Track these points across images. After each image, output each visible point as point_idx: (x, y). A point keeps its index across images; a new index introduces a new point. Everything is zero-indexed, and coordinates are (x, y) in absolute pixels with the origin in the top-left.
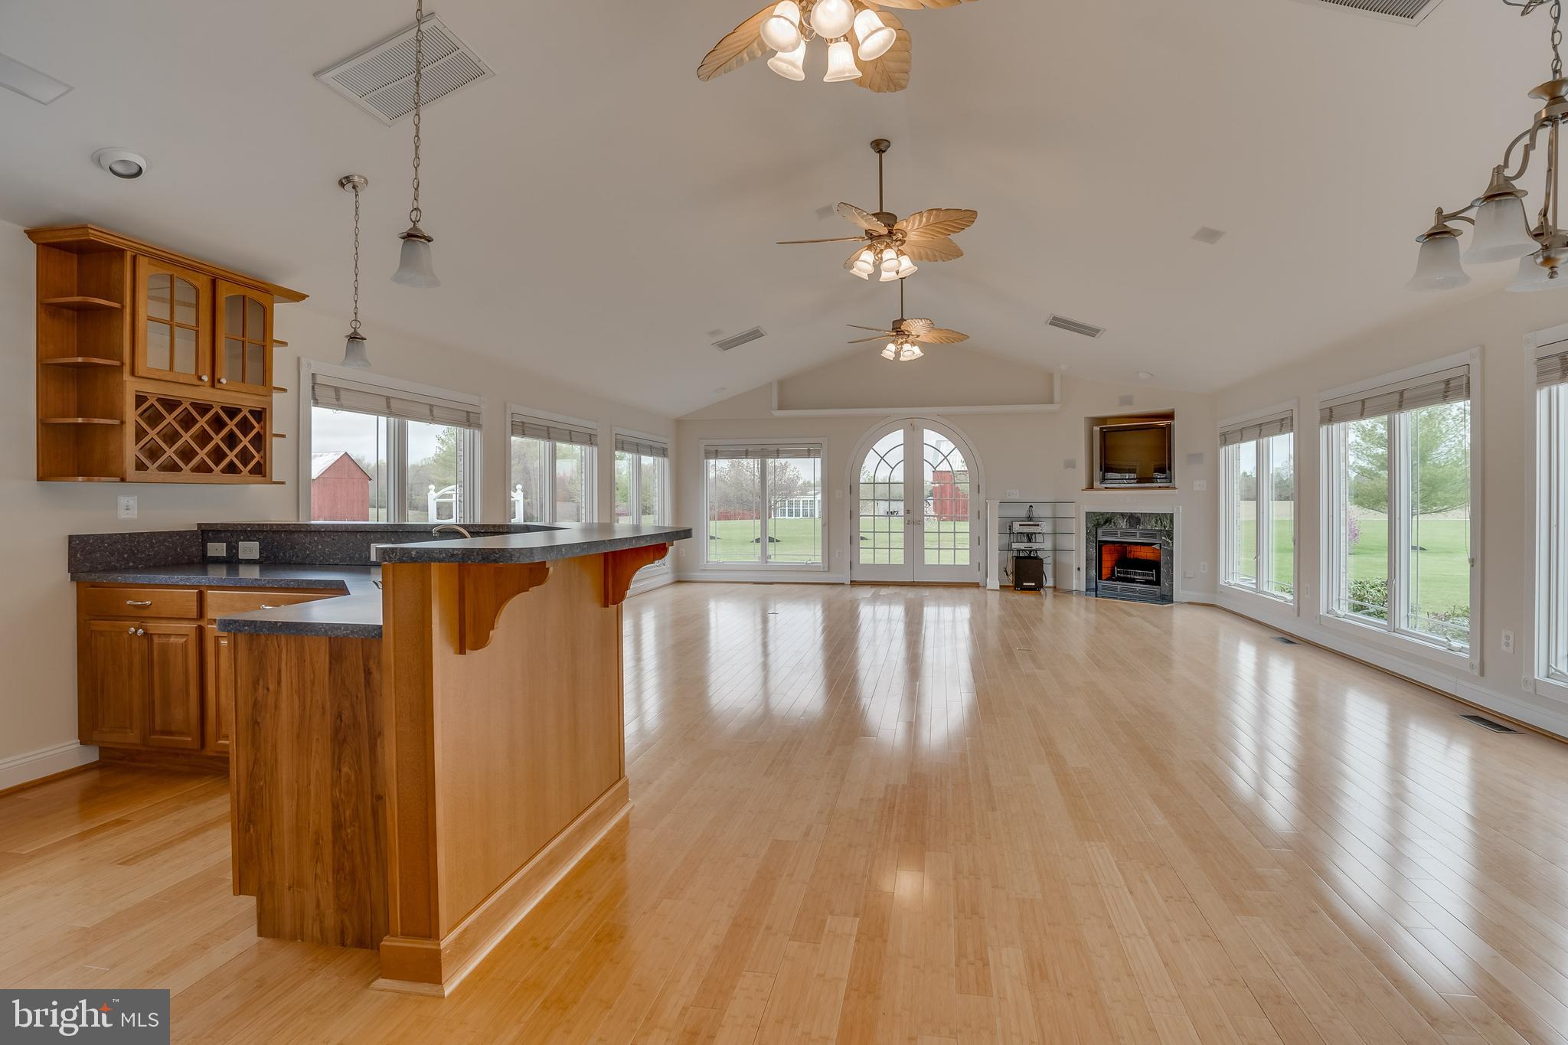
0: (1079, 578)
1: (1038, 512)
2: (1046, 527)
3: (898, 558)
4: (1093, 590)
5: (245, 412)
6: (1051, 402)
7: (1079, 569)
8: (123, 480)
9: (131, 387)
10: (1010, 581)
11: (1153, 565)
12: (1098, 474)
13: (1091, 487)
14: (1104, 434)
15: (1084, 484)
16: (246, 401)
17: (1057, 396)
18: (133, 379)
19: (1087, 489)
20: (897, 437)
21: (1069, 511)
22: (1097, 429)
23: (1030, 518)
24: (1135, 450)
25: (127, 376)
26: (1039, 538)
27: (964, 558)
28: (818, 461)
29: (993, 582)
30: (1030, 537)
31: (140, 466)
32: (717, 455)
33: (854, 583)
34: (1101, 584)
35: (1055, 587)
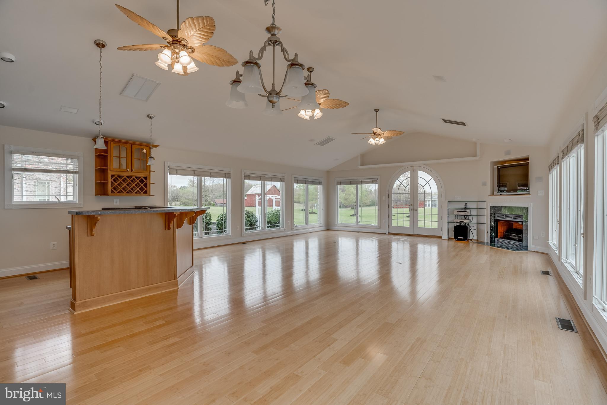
0: (487, 237)
1: (469, 206)
2: (474, 213)
3: (407, 224)
4: (492, 242)
5: (142, 178)
6: (476, 156)
7: (487, 232)
8: (108, 196)
9: (110, 173)
10: (452, 235)
11: (519, 232)
12: (496, 188)
13: (493, 195)
14: (499, 169)
15: (489, 193)
16: (142, 175)
17: (478, 153)
18: (110, 171)
19: (491, 195)
20: (408, 174)
21: (484, 205)
22: (496, 167)
23: (466, 209)
24: (513, 176)
25: (109, 171)
26: (470, 218)
27: (435, 225)
28: (377, 185)
29: (445, 237)
30: (465, 217)
31: (112, 192)
32: (340, 183)
33: (389, 234)
34: (496, 240)
35: (477, 240)
